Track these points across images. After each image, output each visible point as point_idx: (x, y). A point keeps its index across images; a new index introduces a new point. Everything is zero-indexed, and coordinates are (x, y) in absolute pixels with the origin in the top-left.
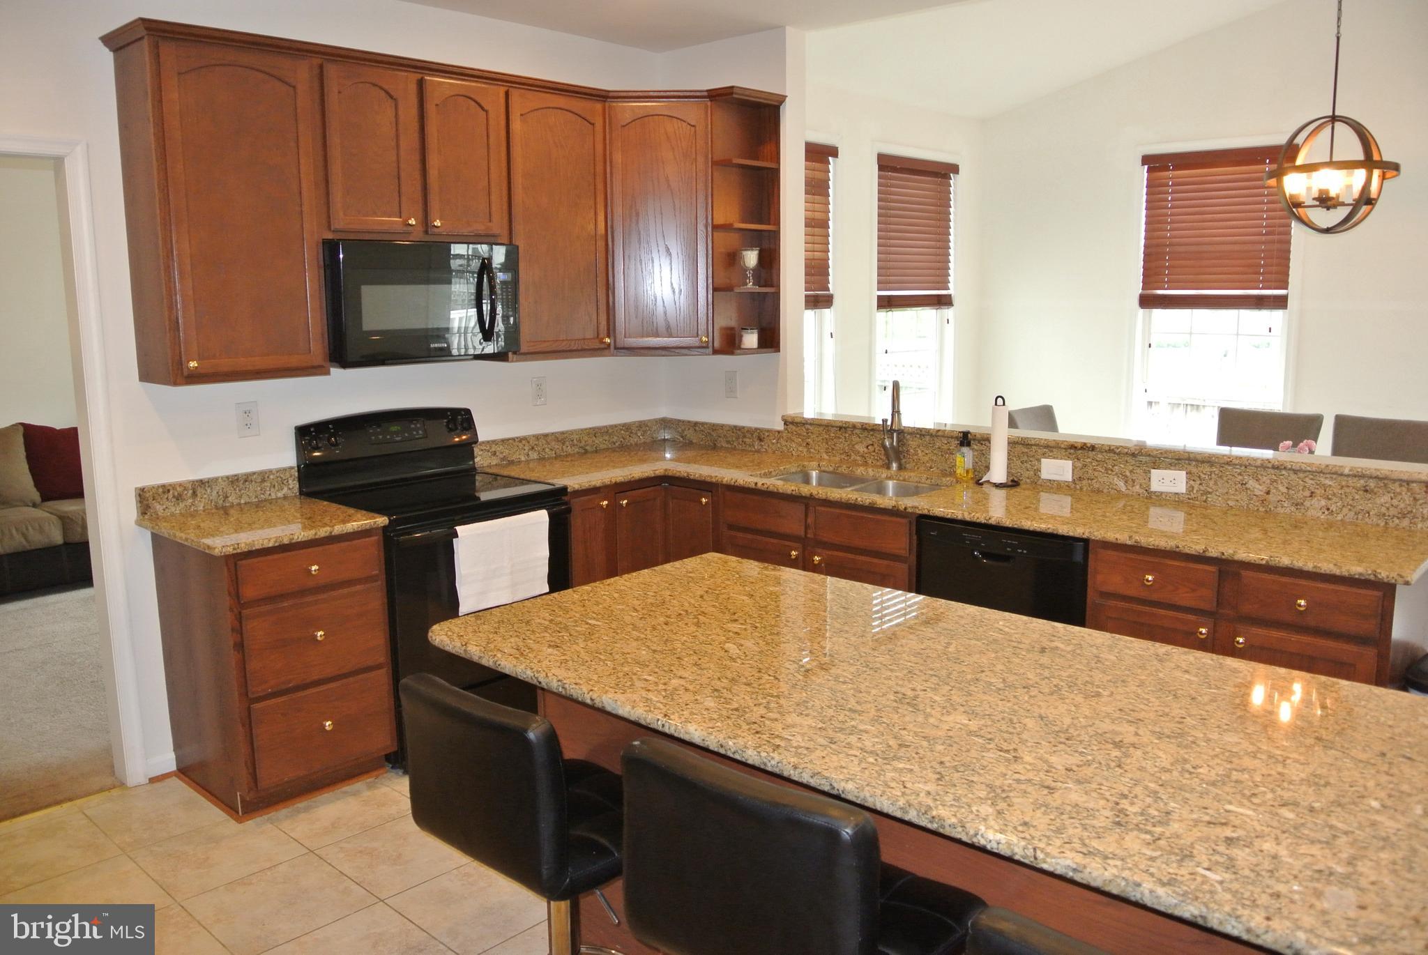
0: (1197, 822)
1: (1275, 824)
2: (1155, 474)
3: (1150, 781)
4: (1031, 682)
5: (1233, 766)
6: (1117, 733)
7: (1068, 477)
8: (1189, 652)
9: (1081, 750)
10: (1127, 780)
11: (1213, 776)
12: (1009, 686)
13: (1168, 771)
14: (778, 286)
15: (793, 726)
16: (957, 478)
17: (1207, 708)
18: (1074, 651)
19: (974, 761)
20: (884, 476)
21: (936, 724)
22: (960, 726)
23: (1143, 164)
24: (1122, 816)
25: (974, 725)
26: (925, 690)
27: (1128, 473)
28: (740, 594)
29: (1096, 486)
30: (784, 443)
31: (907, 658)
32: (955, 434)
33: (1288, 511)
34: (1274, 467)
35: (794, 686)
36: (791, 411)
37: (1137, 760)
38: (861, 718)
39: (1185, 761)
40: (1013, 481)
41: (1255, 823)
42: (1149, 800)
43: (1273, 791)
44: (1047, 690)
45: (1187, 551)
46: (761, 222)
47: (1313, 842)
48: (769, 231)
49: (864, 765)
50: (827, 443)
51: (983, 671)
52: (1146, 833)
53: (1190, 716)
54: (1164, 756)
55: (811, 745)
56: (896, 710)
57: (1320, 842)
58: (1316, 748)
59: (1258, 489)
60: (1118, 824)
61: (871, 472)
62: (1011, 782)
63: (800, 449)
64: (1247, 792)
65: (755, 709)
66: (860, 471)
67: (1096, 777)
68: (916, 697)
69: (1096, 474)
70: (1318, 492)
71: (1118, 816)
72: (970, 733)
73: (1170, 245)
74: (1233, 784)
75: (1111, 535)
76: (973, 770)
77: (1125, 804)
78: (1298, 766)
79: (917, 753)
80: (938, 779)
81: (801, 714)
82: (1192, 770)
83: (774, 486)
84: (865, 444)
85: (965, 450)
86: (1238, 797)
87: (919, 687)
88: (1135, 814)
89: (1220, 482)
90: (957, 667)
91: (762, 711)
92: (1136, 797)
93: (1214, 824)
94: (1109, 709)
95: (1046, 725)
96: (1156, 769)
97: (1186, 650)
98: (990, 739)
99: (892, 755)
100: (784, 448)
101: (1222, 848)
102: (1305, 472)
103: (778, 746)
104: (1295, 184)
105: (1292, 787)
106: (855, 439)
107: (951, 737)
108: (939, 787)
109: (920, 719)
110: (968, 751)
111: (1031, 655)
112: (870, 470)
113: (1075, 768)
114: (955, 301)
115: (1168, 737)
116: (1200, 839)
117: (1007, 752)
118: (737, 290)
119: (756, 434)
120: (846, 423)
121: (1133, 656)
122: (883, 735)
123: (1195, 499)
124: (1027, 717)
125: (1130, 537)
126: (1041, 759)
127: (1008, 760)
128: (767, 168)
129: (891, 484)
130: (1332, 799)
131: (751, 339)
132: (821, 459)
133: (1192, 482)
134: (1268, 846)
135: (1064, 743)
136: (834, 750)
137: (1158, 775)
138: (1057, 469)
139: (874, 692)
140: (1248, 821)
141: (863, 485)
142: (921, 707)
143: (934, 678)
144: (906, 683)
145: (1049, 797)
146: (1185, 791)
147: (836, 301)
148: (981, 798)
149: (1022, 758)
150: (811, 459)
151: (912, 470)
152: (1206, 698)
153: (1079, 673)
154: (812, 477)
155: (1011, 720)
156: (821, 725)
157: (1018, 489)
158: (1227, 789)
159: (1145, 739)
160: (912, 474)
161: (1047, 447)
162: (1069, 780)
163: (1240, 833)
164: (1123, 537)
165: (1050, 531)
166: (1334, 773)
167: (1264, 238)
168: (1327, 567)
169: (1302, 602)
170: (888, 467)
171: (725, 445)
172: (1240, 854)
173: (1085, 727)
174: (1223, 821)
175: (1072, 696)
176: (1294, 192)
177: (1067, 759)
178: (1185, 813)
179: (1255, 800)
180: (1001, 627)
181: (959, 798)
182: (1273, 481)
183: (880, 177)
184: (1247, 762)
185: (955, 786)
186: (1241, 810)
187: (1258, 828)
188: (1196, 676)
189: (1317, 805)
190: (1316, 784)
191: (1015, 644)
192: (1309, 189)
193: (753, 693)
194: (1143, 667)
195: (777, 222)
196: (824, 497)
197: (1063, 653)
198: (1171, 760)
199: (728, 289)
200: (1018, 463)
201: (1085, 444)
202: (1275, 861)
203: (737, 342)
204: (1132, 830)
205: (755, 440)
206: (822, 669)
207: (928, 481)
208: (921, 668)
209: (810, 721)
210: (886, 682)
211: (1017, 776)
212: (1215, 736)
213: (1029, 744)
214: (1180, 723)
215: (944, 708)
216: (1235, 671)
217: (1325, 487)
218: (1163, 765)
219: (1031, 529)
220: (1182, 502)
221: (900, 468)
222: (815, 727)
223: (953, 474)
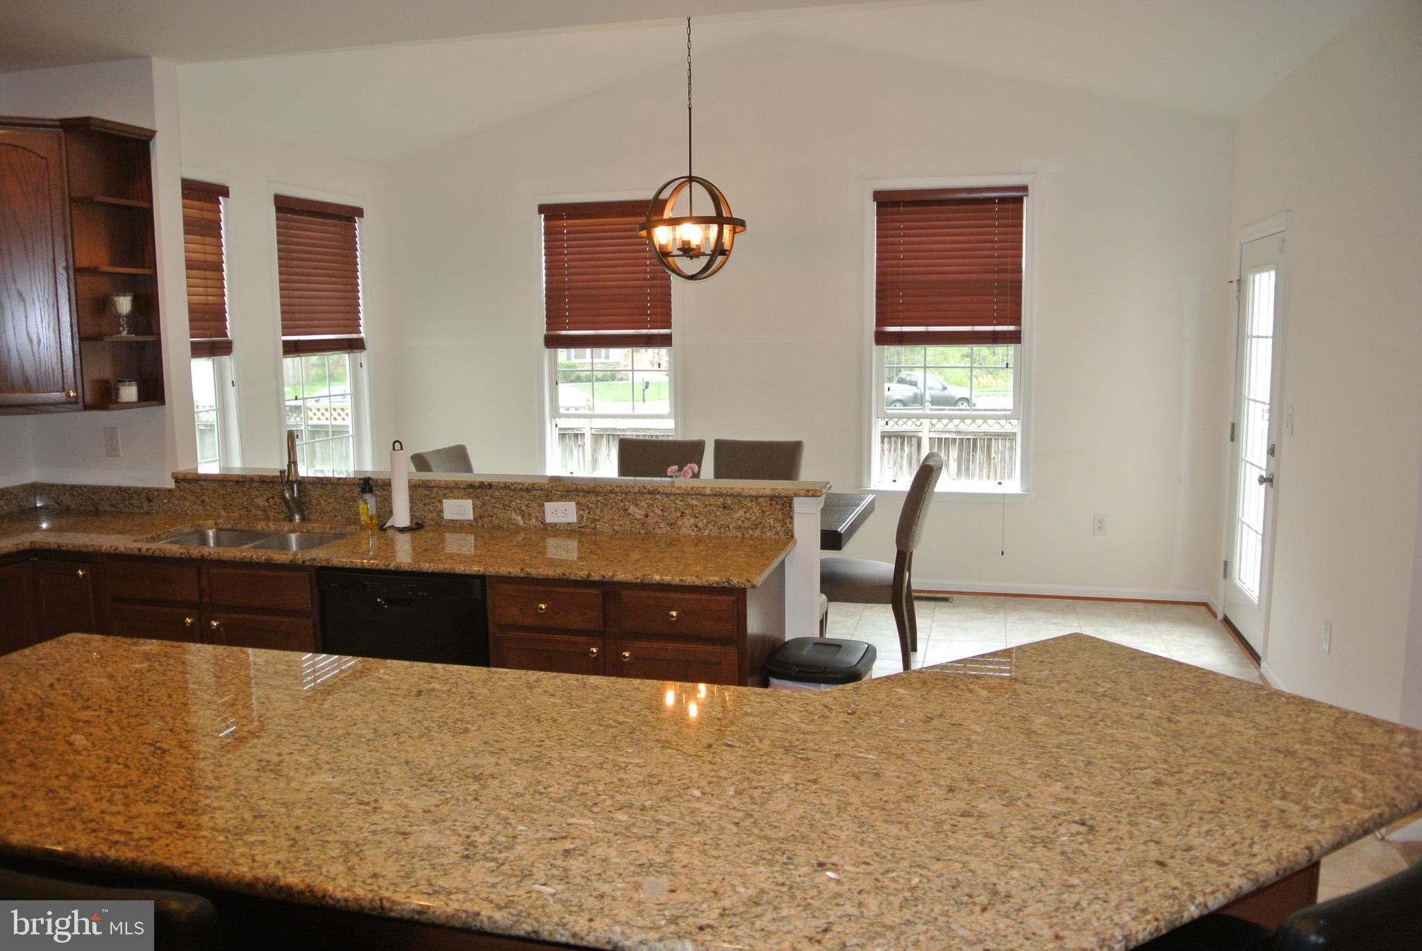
0: (539, 840)
1: (610, 828)
2: (549, 506)
3: (503, 809)
4: (402, 728)
5: (582, 780)
6: (476, 766)
7: (469, 515)
8: (557, 677)
9: (441, 789)
10: (482, 811)
11: (562, 793)
12: (380, 736)
13: (522, 795)
14: (159, 334)
15: (137, 817)
16: (361, 525)
17: (566, 728)
18: (449, 690)
19: (333, 819)
20: (286, 529)
21: (298, 787)
22: (322, 785)
23: (540, 213)
24: (471, 848)
25: (336, 782)
26: (291, 753)
27: (524, 508)
28: (98, 677)
29: (496, 522)
30: (176, 502)
31: (277, 722)
32: (357, 481)
33: (664, 531)
34: (649, 492)
35: (146, 772)
36: (182, 468)
37: (494, 790)
38: (217, 794)
39: (538, 782)
40: (417, 524)
41: (593, 831)
42: (499, 828)
43: (612, 797)
44: (417, 734)
45: (573, 577)
46: (134, 266)
47: (639, 839)
48: (144, 275)
49: (211, 846)
50: (224, 499)
51: (355, 724)
52: (492, 861)
53: (549, 738)
54: (519, 782)
55: (155, 834)
56: (257, 779)
57: (645, 837)
58: (656, 750)
59: (638, 513)
60: (467, 857)
61: (272, 526)
62: (366, 834)
63: (195, 507)
64: (589, 803)
65: (95, 805)
66: (261, 526)
67: (452, 815)
68: (281, 762)
69: (495, 510)
70: (687, 511)
71: (467, 849)
72: (334, 791)
73: (568, 289)
74: (577, 798)
75: (505, 570)
76: (330, 829)
77: (476, 836)
78: (637, 769)
79: (273, 822)
80: (292, 846)
81: (150, 801)
82: (543, 790)
83: (160, 550)
84: (265, 497)
85: (367, 496)
86: (581, 809)
87: (287, 751)
88: (483, 844)
89: (605, 510)
90: (329, 724)
91: (104, 805)
92: (487, 826)
93: (555, 839)
94: (474, 744)
95: (411, 769)
96: (510, 796)
97: (555, 674)
98: (352, 794)
99: (245, 828)
100: (178, 508)
101: (559, 862)
102: (675, 494)
103: (116, 843)
104: (663, 235)
105: (629, 790)
106: (254, 493)
107: (311, 798)
108: (291, 855)
109: (282, 785)
110: (328, 810)
111: (406, 700)
112: (271, 524)
113: (432, 809)
114: (368, 344)
115: (526, 762)
116: (541, 857)
117: (368, 804)
118: (107, 339)
119: (144, 494)
120: (243, 476)
121: (505, 687)
122: (238, 809)
123: (586, 527)
124: (393, 764)
125: (522, 570)
126: (399, 805)
127: (367, 813)
128: (136, 207)
129: (293, 537)
130: (661, 796)
131: (129, 392)
132: (219, 516)
133: (581, 512)
134: (600, 851)
135: (426, 785)
136: (182, 835)
137: (511, 801)
138: (459, 509)
139: (235, 764)
140: (586, 830)
141: (262, 541)
142: (284, 773)
143: (303, 738)
144: (273, 748)
145: (403, 843)
146: (534, 812)
147: (235, 347)
148: (333, 857)
149: (381, 808)
150: (208, 517)
151: (316, 521)
152: (566, 719)
153: (451, 711)
154: (208, 536)
155: (376, 771)
156: (171, 809)
157: (422, 532)
158: (572, 803)
159: (504, 768)
160: (316, 525)
161: (447, 487)
162: (425, 823)
163: (578, 843)
164: (515, 571)
165: (447, 571)
166: (667, 770)
167: (648, 283)
168: (690, 580)
169: (674, 614)
170: (291, 520)
171: (108, 508)
172: (576, 864)
173: (449, 765)
174: (564, 835)
175: (441, 736)
176: (663, 242)
177: (425, 801)
178: (531, 835)
179: (595, 809)
180: (381, 676)
181: (310, 861)
182: (650, 505)
183: (278, 219)
184: (594, 774)
185: (308, 849)
186: (582, 821)
187: (594, 834)
188: (561, 698)
189: (648, 803)
190: (650, 783)
191: (392, 691)
192: (675, 240)
193: (95, 787)
194: (513, 697)
195: (153, 265)
196: (217, 558)
197: (439, 694)
198: (525, 783)
199: (98, 338)
200: (421, 505)
201: (482, 483)
202: (605, 864)
203: (114, 397)
204: (478, 861)
205: (144, 500)
206: (181, 747)
207: (332, 531)
208: (291, 730)
209: (159, 808)
210: (251, 751)
211: (374, 827)
212: (569, 754)
213: (391, 792)
214: (538, 746)
215: (308, 769)
216: (596, 688)
217: (692, 507)
218: (517, 790)
219: (430, 570)
220: (574, 531)
221: (303, 519)
222: (163, 814)
223: (358, 521)
